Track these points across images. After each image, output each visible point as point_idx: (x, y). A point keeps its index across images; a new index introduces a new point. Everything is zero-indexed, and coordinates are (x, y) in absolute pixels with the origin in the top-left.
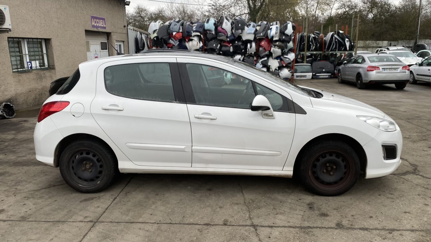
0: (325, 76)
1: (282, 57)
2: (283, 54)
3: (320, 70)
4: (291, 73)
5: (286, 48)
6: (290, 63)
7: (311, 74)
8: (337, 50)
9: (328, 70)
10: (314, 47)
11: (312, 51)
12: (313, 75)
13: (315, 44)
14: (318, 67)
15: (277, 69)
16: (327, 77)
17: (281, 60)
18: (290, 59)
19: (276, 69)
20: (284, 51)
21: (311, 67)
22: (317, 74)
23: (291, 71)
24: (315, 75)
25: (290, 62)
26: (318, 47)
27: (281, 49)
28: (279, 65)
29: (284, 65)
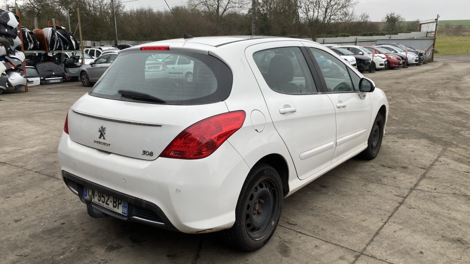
0: (56, 80)
1: (6, 57)
2: (9, 52)
3: (49, 73)
4: (24, 77)
5: (13, 45)
6: (20, 65)
7: (38, 79)
8: (63, 48)
9: (58, 73)
10: (32, 46)
11: (30, 50)
12: (41, 80)
13: (33, 41)
14: (45, 70)
15: (5, 73)
16: (59, 81)
17: (7, 61)
18: (19, 60)
19: (3, 74)
20: (9, 49)
21: (36, 70)
22: (46, 79)
23: (24, 76)
24: (44, 80)
25: (20, 63)
26: (38, 45)
27: (4, 46)
28: (6, 68)
29: (13, 68)
